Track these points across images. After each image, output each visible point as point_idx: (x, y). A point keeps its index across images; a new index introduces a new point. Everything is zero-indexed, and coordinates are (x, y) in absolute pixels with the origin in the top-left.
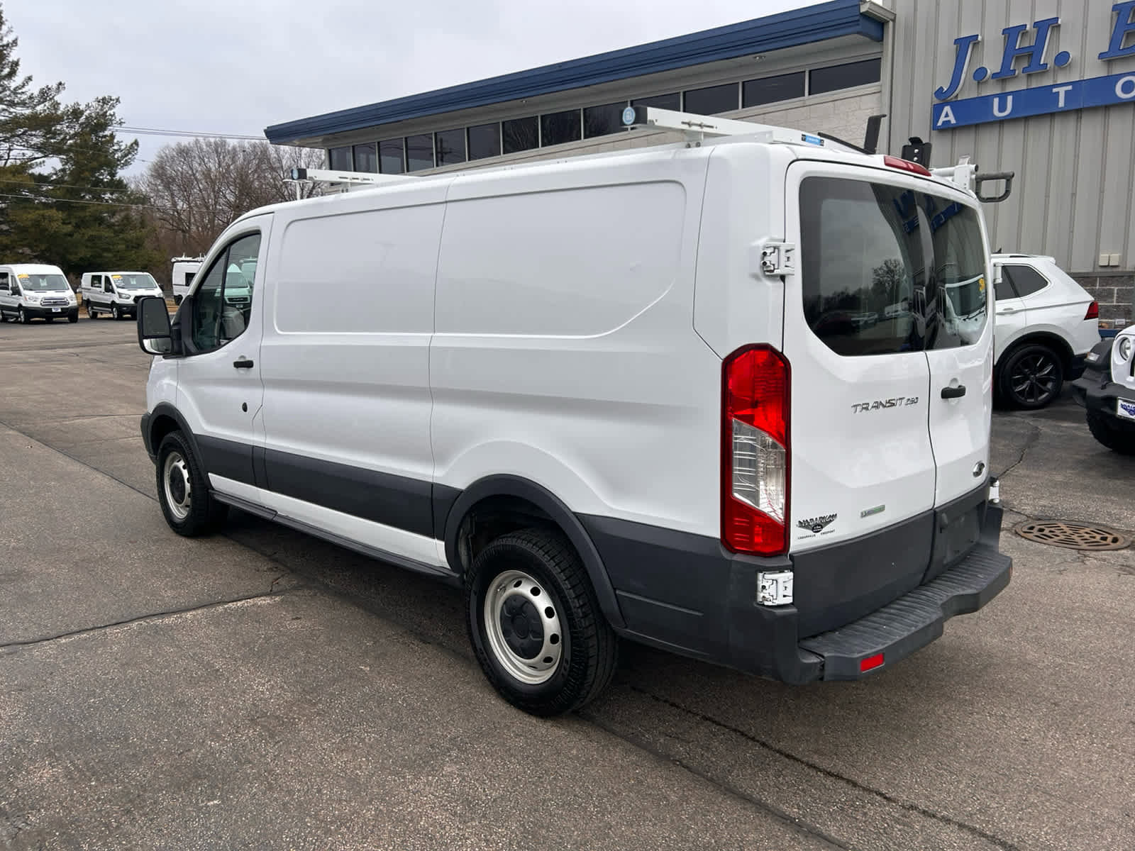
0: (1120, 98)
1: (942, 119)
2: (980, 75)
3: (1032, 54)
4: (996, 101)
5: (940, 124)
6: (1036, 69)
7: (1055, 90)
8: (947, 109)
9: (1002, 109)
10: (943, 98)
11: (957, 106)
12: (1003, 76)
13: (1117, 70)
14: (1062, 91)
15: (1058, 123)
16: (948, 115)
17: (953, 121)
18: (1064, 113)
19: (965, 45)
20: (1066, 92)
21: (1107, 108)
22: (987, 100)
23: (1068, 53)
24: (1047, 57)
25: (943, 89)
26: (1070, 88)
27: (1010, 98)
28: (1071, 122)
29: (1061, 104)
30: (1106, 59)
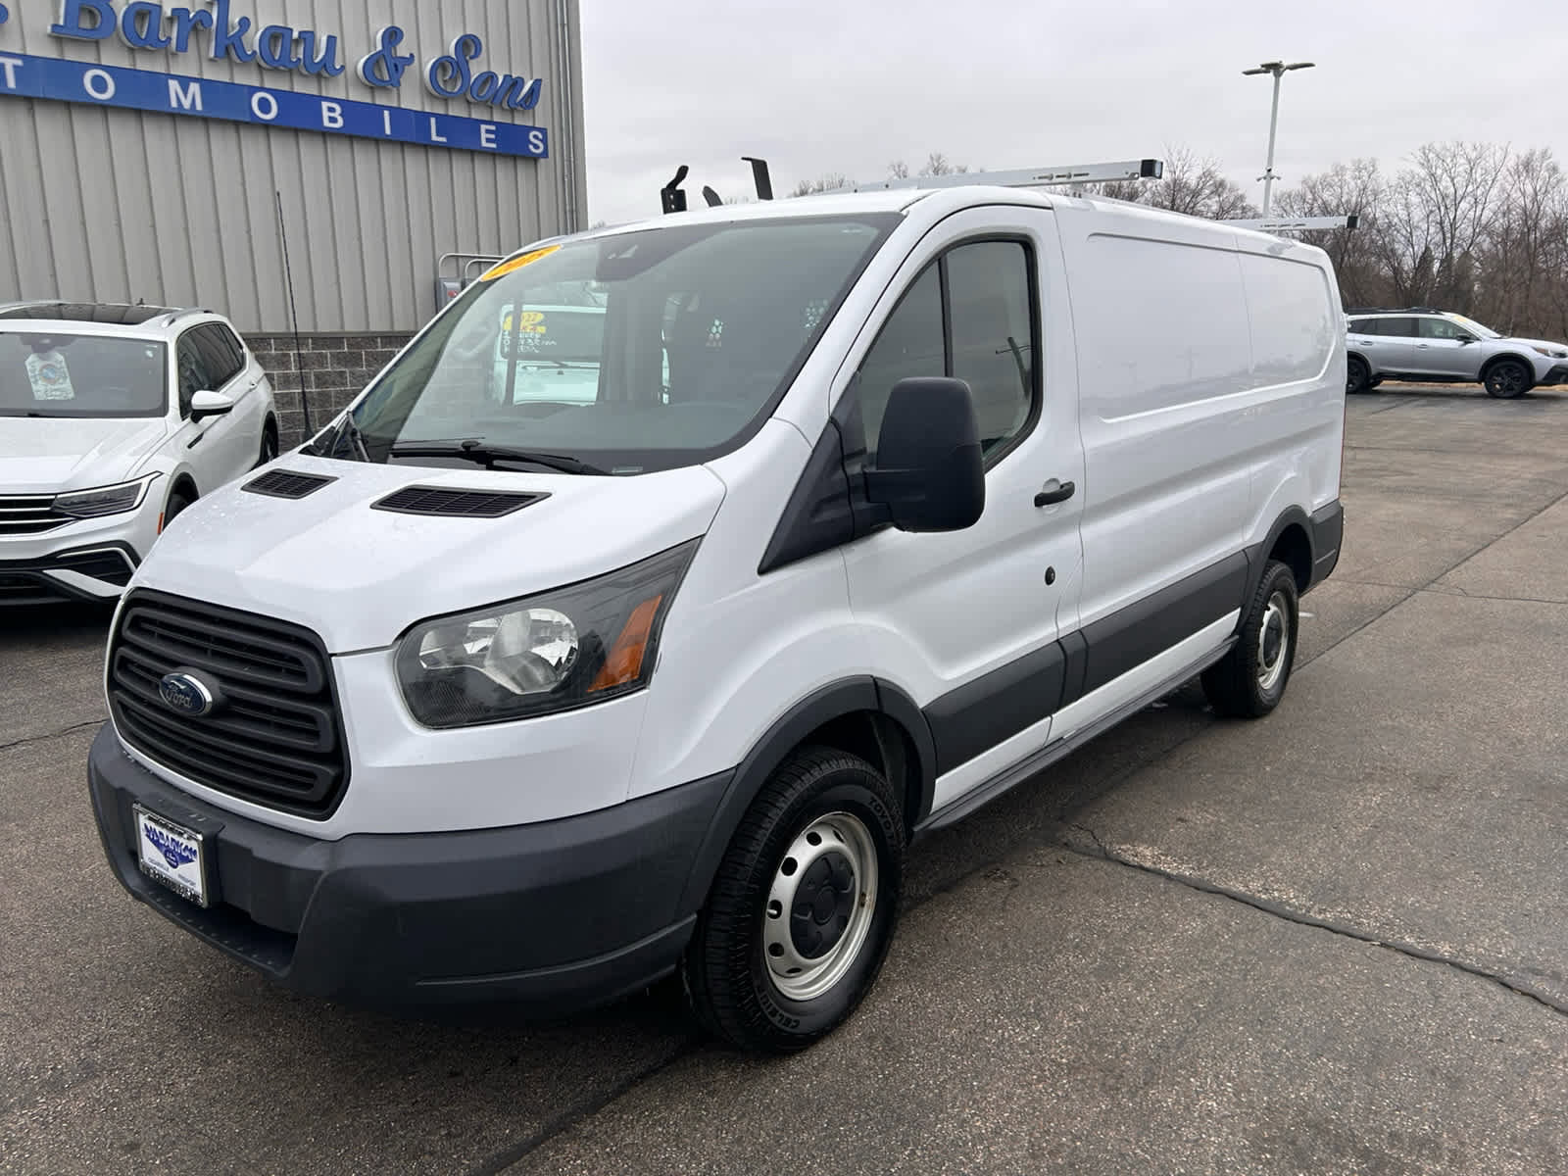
0: (89, 95)
14: (9, 64)
18: (11, 98)
20: (15, 67)
21: (69, 106)
26: (19, 62)
29: (12, 83)
30: (58, 36)
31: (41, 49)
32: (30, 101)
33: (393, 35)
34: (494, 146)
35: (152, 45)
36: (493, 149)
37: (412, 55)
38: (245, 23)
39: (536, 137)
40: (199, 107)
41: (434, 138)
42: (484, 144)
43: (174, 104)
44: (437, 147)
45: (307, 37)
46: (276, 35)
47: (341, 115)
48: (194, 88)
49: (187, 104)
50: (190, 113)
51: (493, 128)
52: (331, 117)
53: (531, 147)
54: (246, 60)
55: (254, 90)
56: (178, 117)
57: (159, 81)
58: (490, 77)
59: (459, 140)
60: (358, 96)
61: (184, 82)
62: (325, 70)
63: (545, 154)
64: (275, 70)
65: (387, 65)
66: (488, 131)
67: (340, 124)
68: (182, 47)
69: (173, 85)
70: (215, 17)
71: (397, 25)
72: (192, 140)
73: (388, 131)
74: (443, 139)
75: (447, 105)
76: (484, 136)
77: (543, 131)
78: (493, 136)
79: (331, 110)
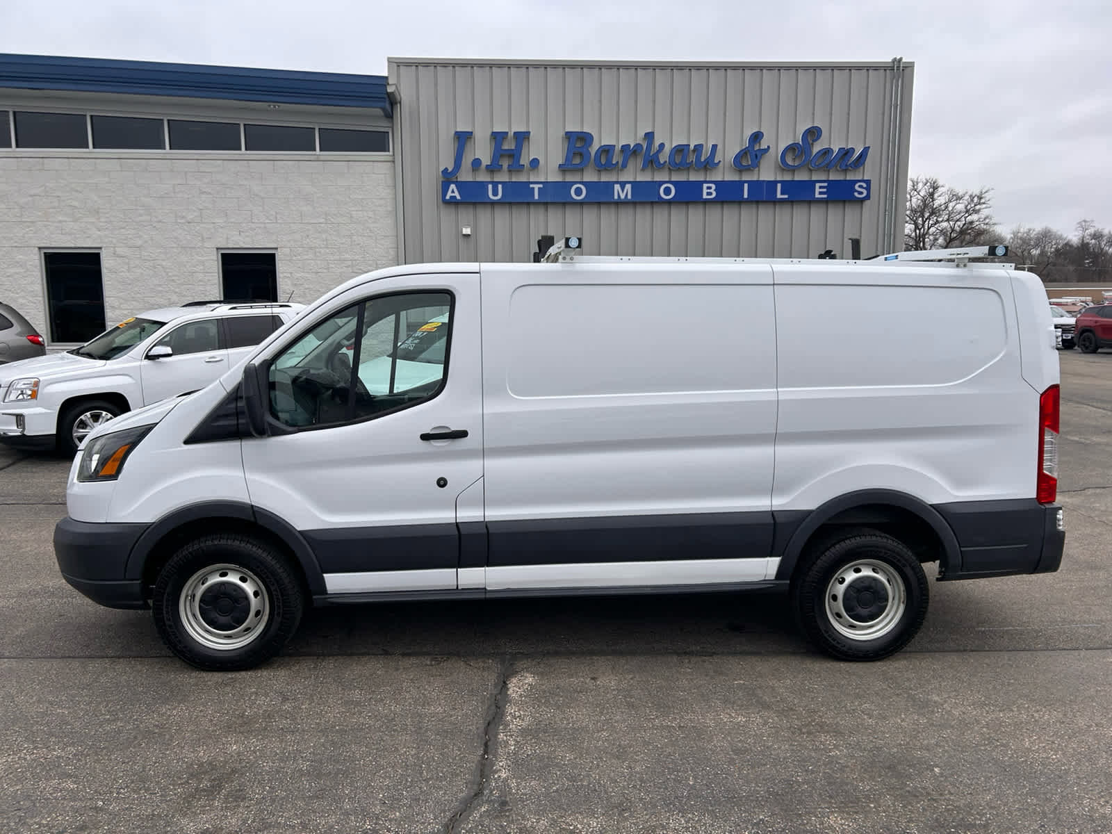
0: (572, 198)
1: (449, 194)
2: (476, 163)
3: (514, 155)
4: (490, 186)
5: (448, 197)
6: (516, 168)
7: (531, 186)
8: (453, 186)
9: (495, 193)
10: (448, 178)
11: (461, 186)
12: (492, 169)
13: (569, 178)
14: (536, 187)
15: (532, 209)
16: (453, 192)
17: (458, 197)
18: (537, 203)
19: (463, 139)
20: (539, 188)
21: (564, 204)
22: (483, 185)
23: (536, 159)
24: (524, 161)
25: (448, 170)
26: (541, 186)
27: (500, 187)
28: (541, 210)
29: (536, 197)
30: (563, 169)
31: (554, 177)
32: (546, 204)
33: (757, 137)
34: (825, 196)
35: (607, 167)
36: (825, 198)
37: (769, 147)
38: (662, 146)
39: (860, 186)
40: (629, 197)
41: (779, 196)
42: (817, 196)
43: (616, 197)
44: (782, 201)
45: (698, 148)
46: (681, 150)
47: (715, 190)
48: (628, 187)
49: (623, 196)
50: (625, 200)
51: (826, 184)
52: (709, 192)
53: (856, 194)
54: (661, 167)
55: (662, 183)
56: (619, 203)
57: (610, 186)
58: (827, 152)
59: (799, 194)
60: (730, 177)
61: (623, 185)
62: (709, 165)
63: (868, 197)
64: (679, 169)
65: (751, 154)
66: (820, 187)
67: (714, 195)
68: (624, 166)
69: (617, 187)
70: (645, 147)
71: (762, 131)
72: (626, 215)
73: (746, 196)
74: (786, 196)
75: (794, 174)
76: (817, 190)
77: (868, 182)
78: (825, 190)
79: (709, 188)
